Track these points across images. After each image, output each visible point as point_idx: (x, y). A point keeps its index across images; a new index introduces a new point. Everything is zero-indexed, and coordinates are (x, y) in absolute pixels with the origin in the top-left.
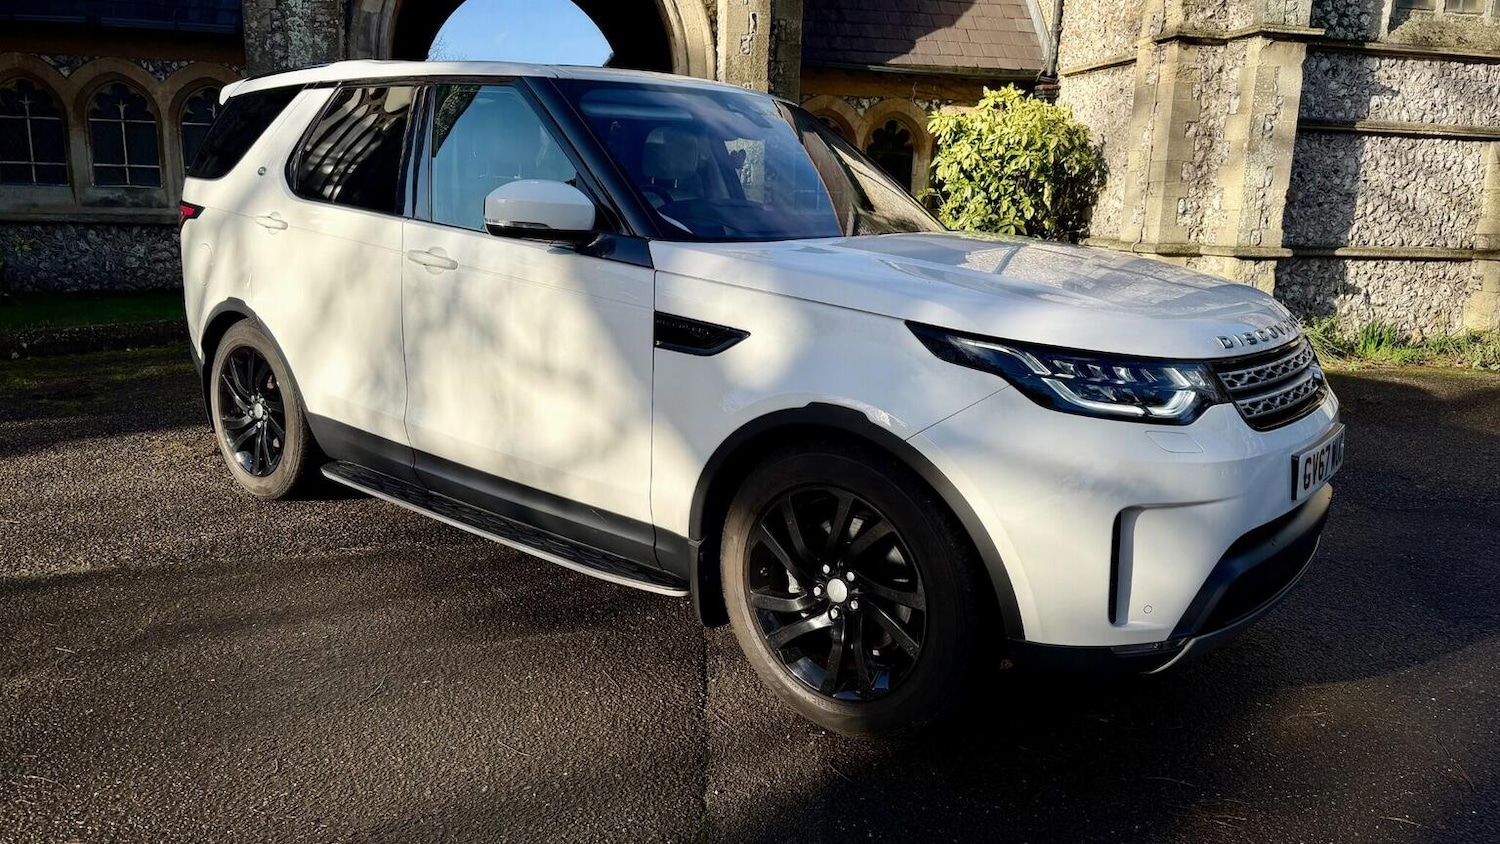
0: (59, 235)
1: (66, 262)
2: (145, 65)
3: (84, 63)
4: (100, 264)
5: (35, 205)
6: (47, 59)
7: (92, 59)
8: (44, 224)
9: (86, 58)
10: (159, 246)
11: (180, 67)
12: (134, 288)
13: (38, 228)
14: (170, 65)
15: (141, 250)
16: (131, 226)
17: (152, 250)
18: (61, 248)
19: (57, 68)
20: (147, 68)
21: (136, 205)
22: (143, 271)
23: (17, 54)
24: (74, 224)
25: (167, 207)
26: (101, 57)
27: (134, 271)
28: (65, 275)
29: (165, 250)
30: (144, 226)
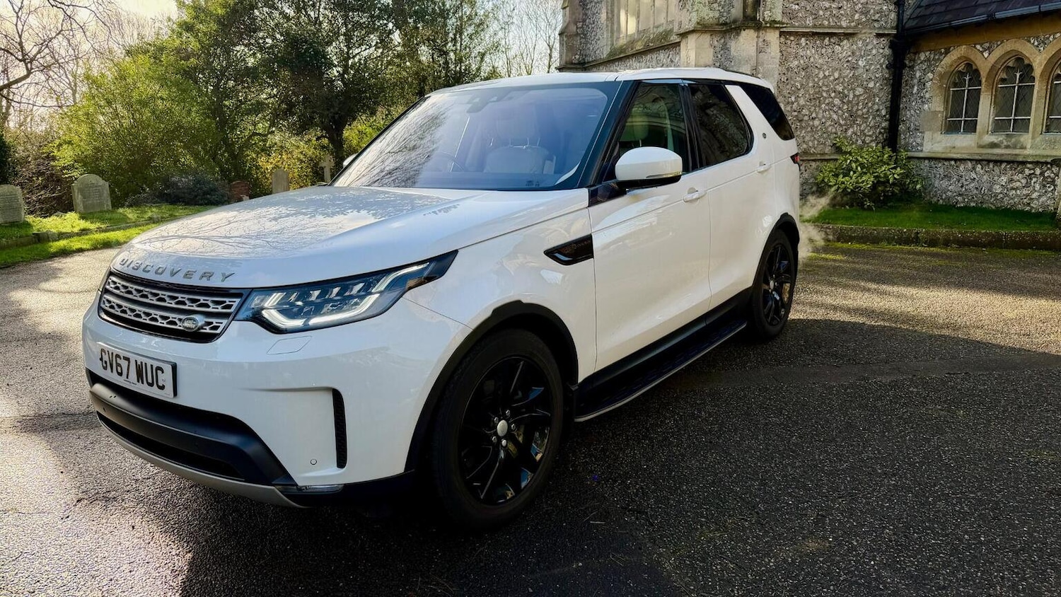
0: (962, 168)
1: (962, 187)
2: (1032, 42)
3: (998, 46)
4: (980, 189)
5: (954, 147)
6: (978, 47)
7: (1002, 42)
8: (956, 160)
9: (999, 43)
10: (1015, 177)
11: (1054, 38)
12: (994, 207)
13: (953, 163)
14: (1048, 38)
15: (1004, 179)
16: (1001, 162)
17: (1011, 181)
18: (961, 177)
19: (982, 52)
20: (1033, 44)
21: (1007, 147)
22: (1001, 195)
23: (964, 46)
24: (971, 160)
25: (1025, 148)
26: (1007, 40)
27: (996, 195)
28: (960, 195)
29: (1019, 181)
30: (1008, 162)
